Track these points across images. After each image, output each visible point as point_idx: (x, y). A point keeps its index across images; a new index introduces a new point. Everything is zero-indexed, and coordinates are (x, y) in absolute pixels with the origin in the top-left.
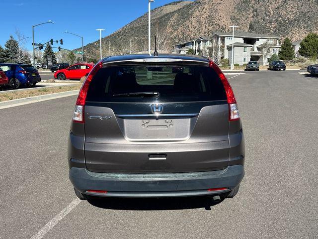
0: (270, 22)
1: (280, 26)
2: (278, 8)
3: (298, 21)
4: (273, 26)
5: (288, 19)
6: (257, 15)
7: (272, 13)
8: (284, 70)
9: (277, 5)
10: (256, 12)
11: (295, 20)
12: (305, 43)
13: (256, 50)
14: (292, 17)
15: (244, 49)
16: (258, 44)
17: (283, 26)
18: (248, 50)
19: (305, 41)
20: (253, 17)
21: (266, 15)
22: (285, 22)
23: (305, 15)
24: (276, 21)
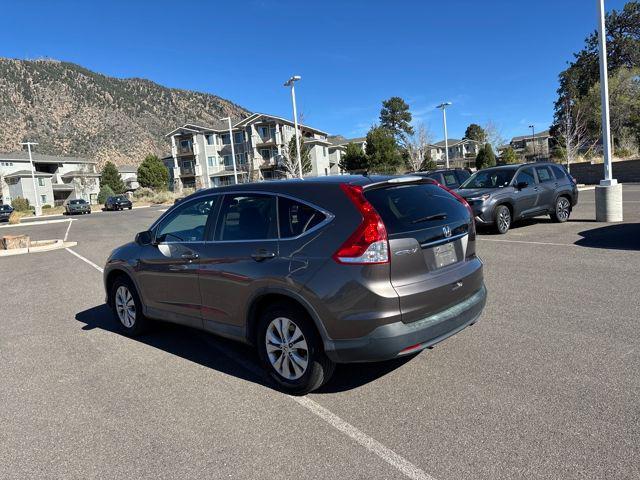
0: (60, 138)
1: (78, 145)
2: (68, 116)
3: (105, 137)
4: (66, 144)
5: (89, 134)
6: (34, 126)
7: (60, 123)
8: (130, 208)
9: (65, 113)
10: (32, 120)
11: (99, 136)
12: (144, 169)
13: (60, 182)
14: (94, 131)
15: (40, 181)
16: (62, 171)
17: (83, 144)
18: (47, 182)
19: (144, 165)
20: (26, 128)
21: (51, 126)
22: (85, 138)
23: (112, 128)
24: (70, 136)
